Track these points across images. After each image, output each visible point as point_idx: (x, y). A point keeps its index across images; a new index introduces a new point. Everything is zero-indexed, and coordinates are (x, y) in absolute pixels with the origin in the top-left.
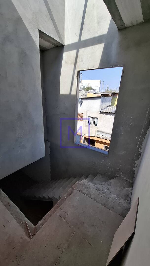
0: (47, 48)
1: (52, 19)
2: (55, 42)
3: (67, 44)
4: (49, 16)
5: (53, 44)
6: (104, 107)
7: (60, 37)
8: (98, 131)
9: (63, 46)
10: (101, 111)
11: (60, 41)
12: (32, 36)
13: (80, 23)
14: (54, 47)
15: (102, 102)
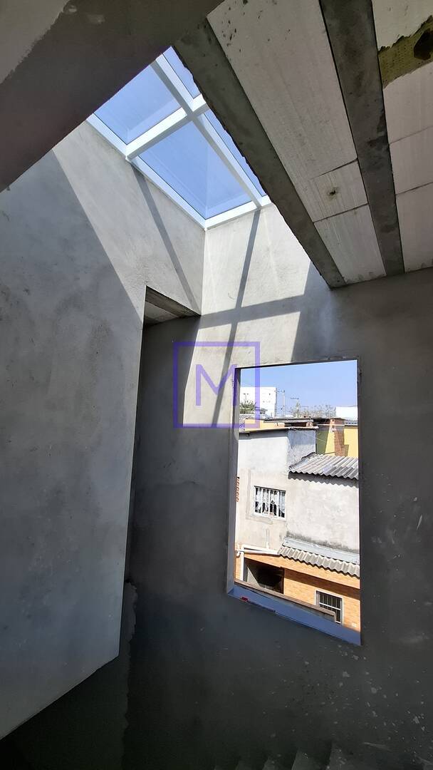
0: (159, 320)
1: (178, 270)
2: (180, 309)
3: (207, 313)
4: (171, 266)
5: (173, 312)
6: (298, 459)
7: (191, 300)
8: (288, 535)
9: (196, 317)
10: (293, 470)
11: (192, 306)
12: (131, 298)
13: (240, 277)
14: (175, 319)
15: (292, 444)
